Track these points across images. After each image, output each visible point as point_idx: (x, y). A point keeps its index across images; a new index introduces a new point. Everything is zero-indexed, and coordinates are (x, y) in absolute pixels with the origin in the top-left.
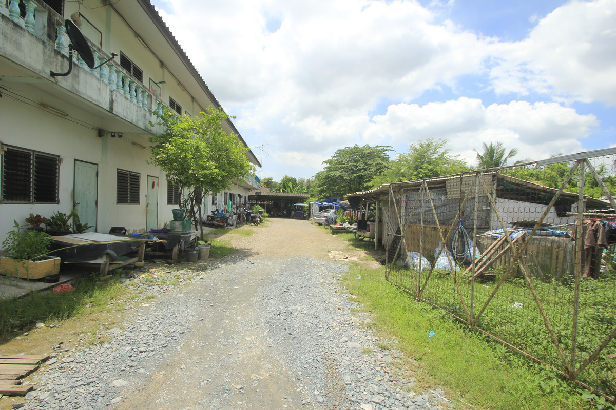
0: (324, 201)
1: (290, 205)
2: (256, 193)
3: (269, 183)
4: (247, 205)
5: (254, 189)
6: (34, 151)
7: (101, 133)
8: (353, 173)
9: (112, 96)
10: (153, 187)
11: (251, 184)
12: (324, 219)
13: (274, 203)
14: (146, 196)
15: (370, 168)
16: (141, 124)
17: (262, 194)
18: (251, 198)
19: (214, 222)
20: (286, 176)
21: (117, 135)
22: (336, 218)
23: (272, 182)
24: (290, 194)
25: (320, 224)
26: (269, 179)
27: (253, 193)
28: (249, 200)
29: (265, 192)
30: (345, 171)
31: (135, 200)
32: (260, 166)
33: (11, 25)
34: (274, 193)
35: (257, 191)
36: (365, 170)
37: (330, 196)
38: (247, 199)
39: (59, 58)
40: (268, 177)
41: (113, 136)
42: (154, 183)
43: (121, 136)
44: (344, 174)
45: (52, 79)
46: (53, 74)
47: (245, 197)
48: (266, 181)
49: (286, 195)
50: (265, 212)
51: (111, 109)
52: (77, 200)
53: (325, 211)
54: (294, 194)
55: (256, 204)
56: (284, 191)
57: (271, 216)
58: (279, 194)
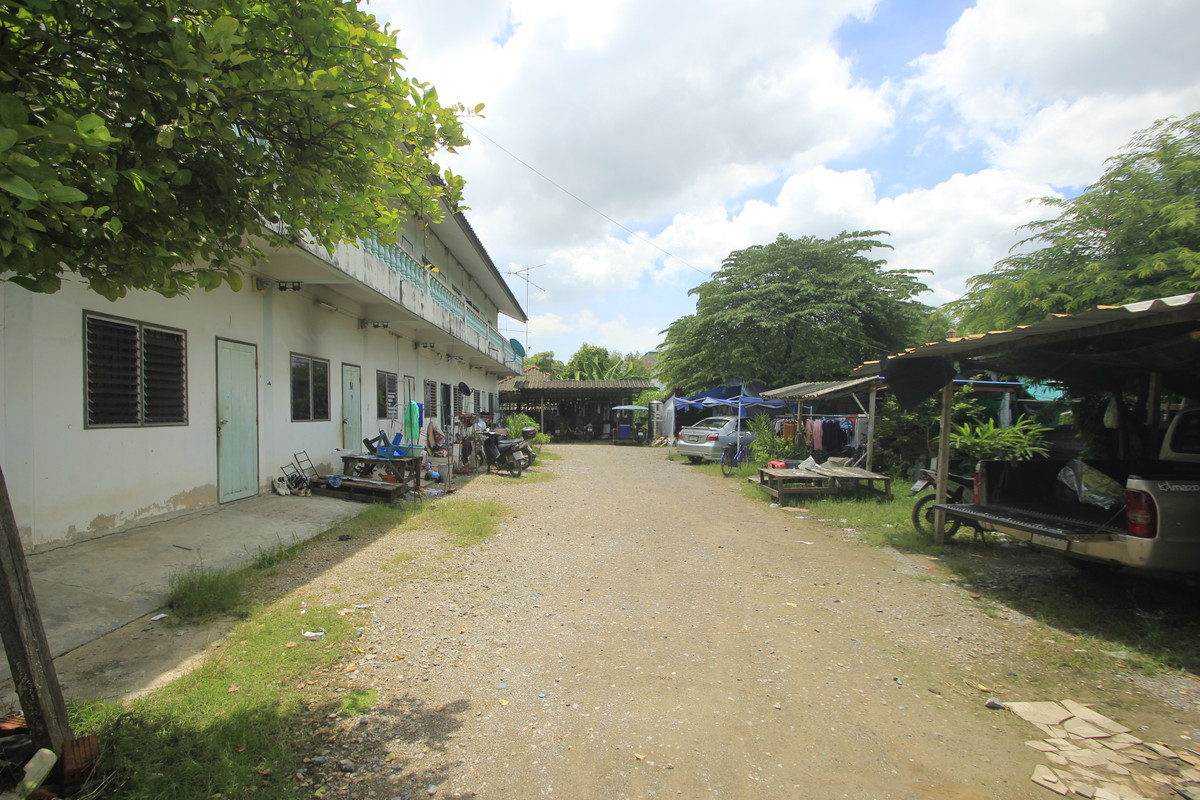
0: (704, 395)
1: (599, 412)
2: (517, 384)
3: (546, 364)
4: (496, 416)
5: (513, 374)
8: (787, 309)
11: (502, 361)
12: (710, 444)
13: (561, 407)
15: (832, 295)
17: (531, 386)
18: (504, 397)
20: (585, 345)
22: (746, 442)
23: (552, 361)
24: (598, 384)
25: (696, 460)
26: (546, 355)
27: (509, 386)
28: (501, 401)
29: (537, 381)
30: (761, 307)
34: (560, 383)
35: (519, 379)
36: (820, 299)
37: (719, 381)
38: (496, 401)
40: (545, 350)
44: (757, 313)
47: (491, 396)
49: (589, 384)
50: (540, 431)
53: (709, 423)
54: (608, 382)
55: (519, 411)
56: (582, 378)
57: (556, 440)
58: (572, 385)
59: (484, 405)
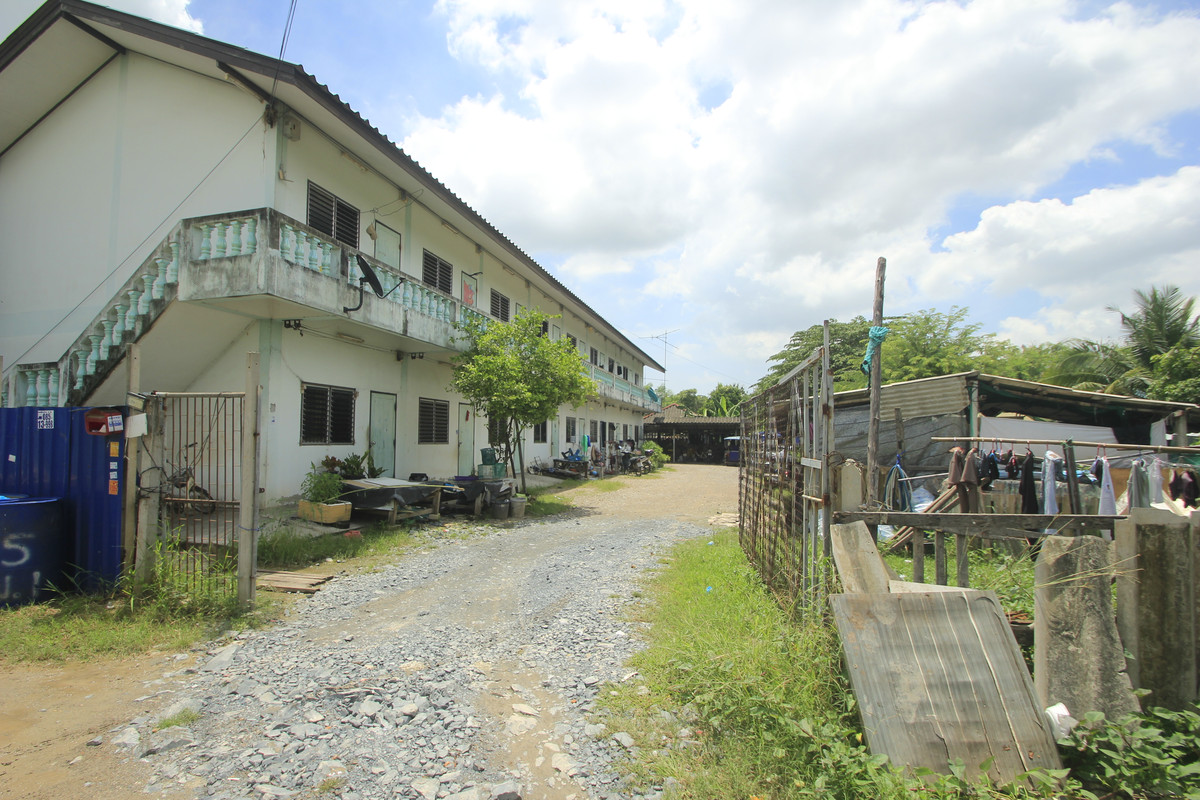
1: (720, 440)
2: (656, 419)
3: (689, 401)
5: (649, 412)
6: (330, 386)
7: (399, 356)
9: (406, 316)
10: (467, 419)
11: (640, 404)
13: (692, 437)
14: (458, 432)
16: (441, 342)
17: (665, 422)
18: (648, 428)
19: (567, 471)
20: (720, 386)
21: (417, 355)
23: (695, 397)
24: (720, 420)
26: (689, 392)
27: (650, 420)
28: (646, 431)
29: (673, 416)
31: (442, 438)
32: (663, 370)
33: (311, 274)
34: (694, 418)
35: (658, 415)
38: (641, 432)
39: (352, 291)
40: (689, 388)
41: (414, 358)
42: (468, 412)
43: (421, 357)
45: (345, 315)
46: (346, 310)
47: (637, 428)
48: (685, 396)
49: (710, 420)
51: (405, 331)
52: (373, 440)
54: (729, 418)
56: (709, 414)
57: (685, 461)
58: (697, 421)
59: (631, 435)
